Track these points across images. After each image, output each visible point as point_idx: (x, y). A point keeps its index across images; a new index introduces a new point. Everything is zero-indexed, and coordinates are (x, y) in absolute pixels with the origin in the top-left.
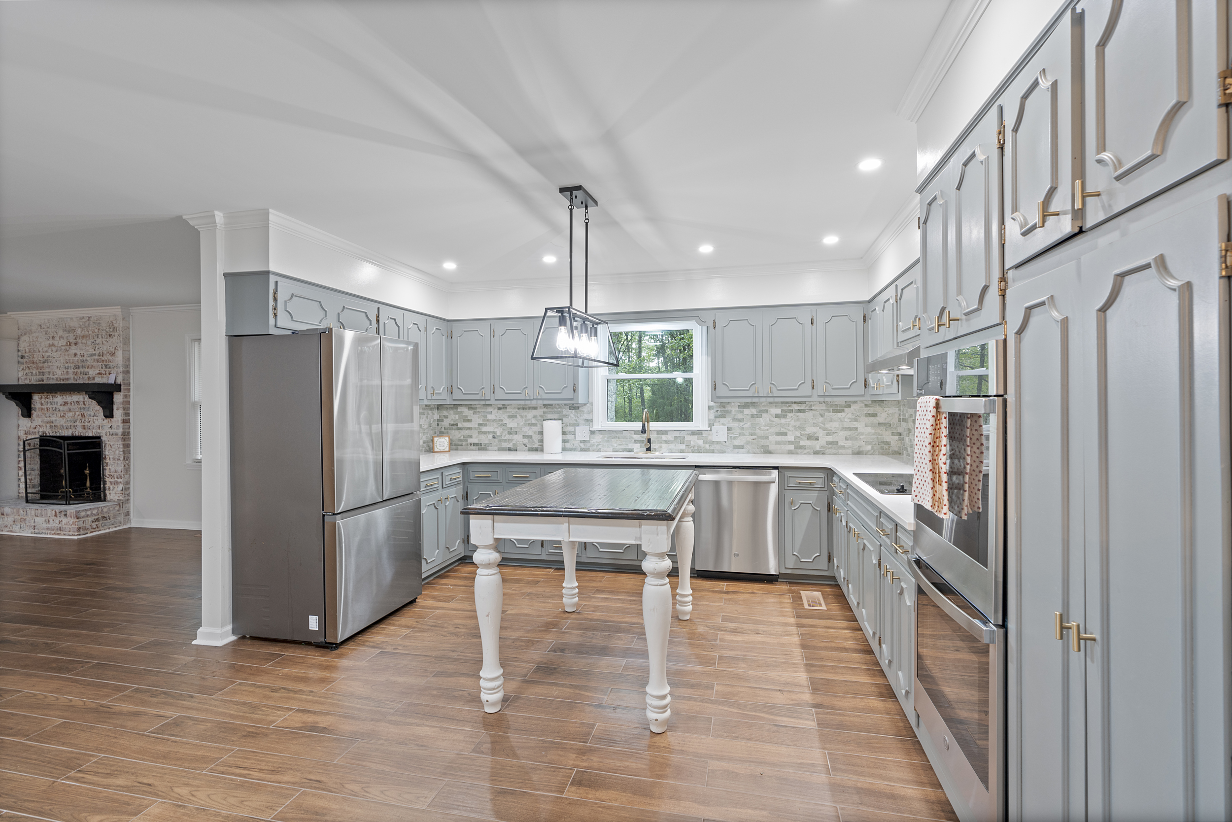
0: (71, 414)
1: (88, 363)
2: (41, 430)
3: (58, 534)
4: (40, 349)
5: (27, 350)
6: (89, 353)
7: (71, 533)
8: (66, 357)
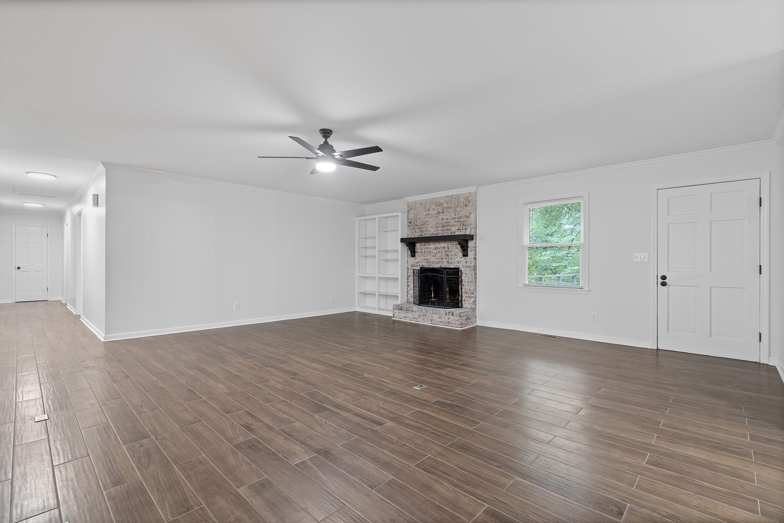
0: (439, 255)
1: (451, 224)
2: (421, 264)
3: (447, 326)
4: (421, 217)
5: (413, 219)
6: (451, 217)
7: (456, 326)
8: (437, 221)
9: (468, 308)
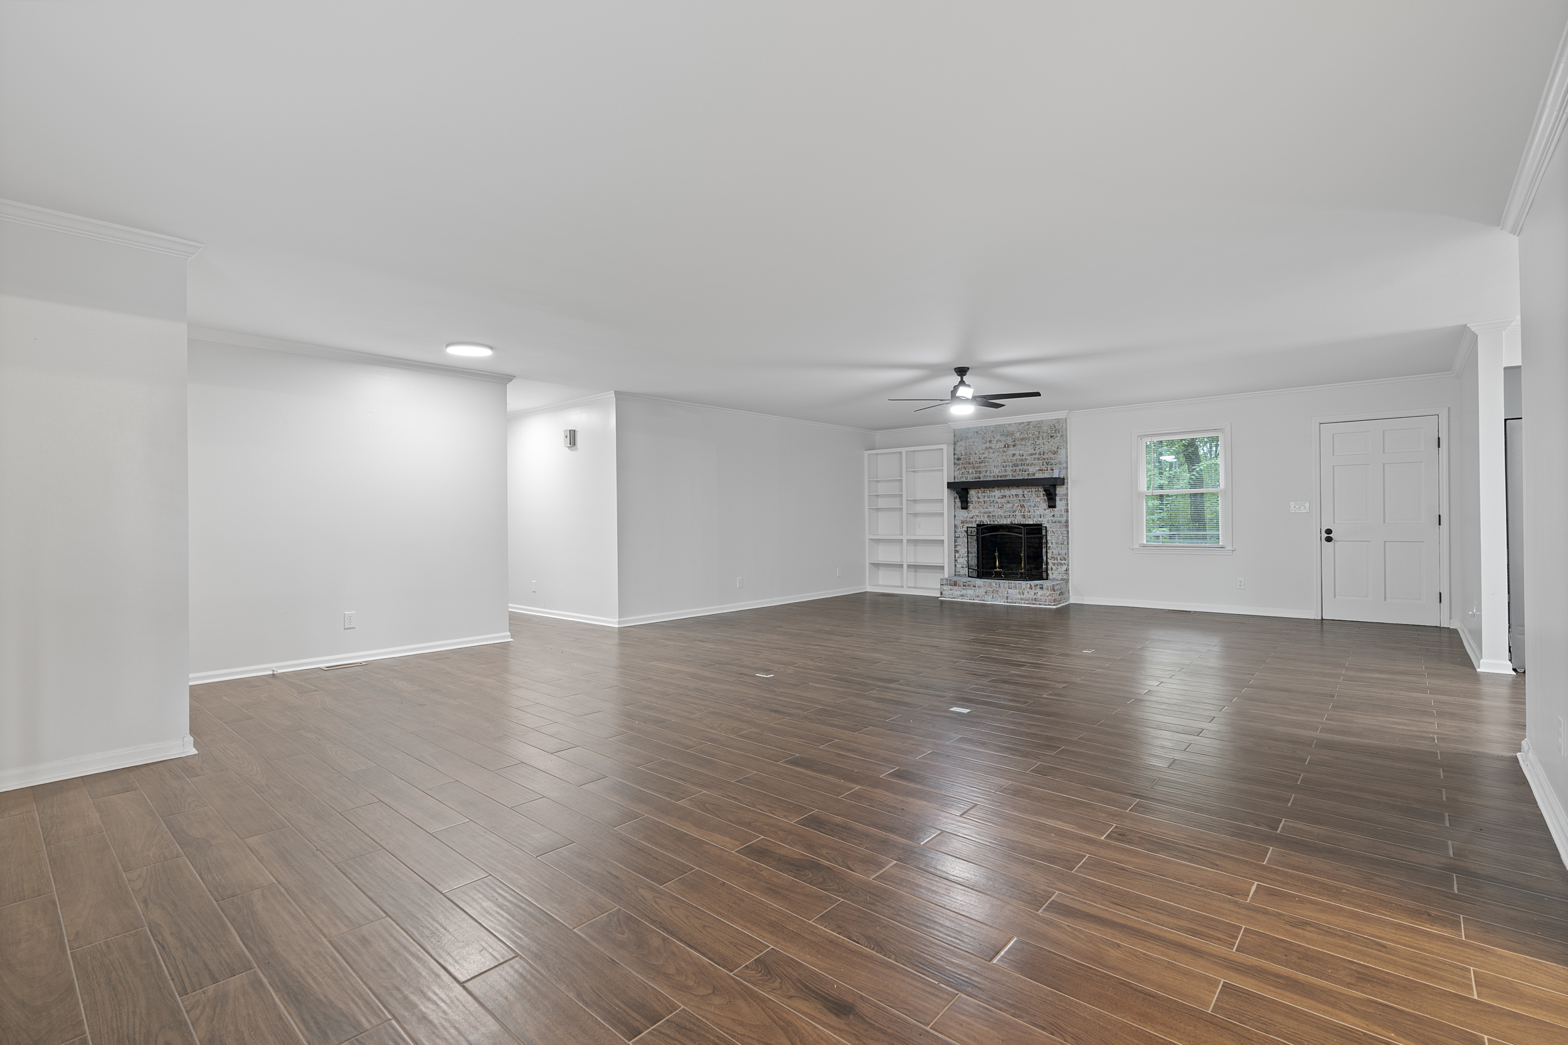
0: (1009, 505)
1: (1028, 462)
2: (978, 520)
3: (1033, 604)
4: (977, 452)
5: (963, 453)
6: (1028, 453)
7: (1047, 603)
8: (1004, 457)
9: (1057, 580)
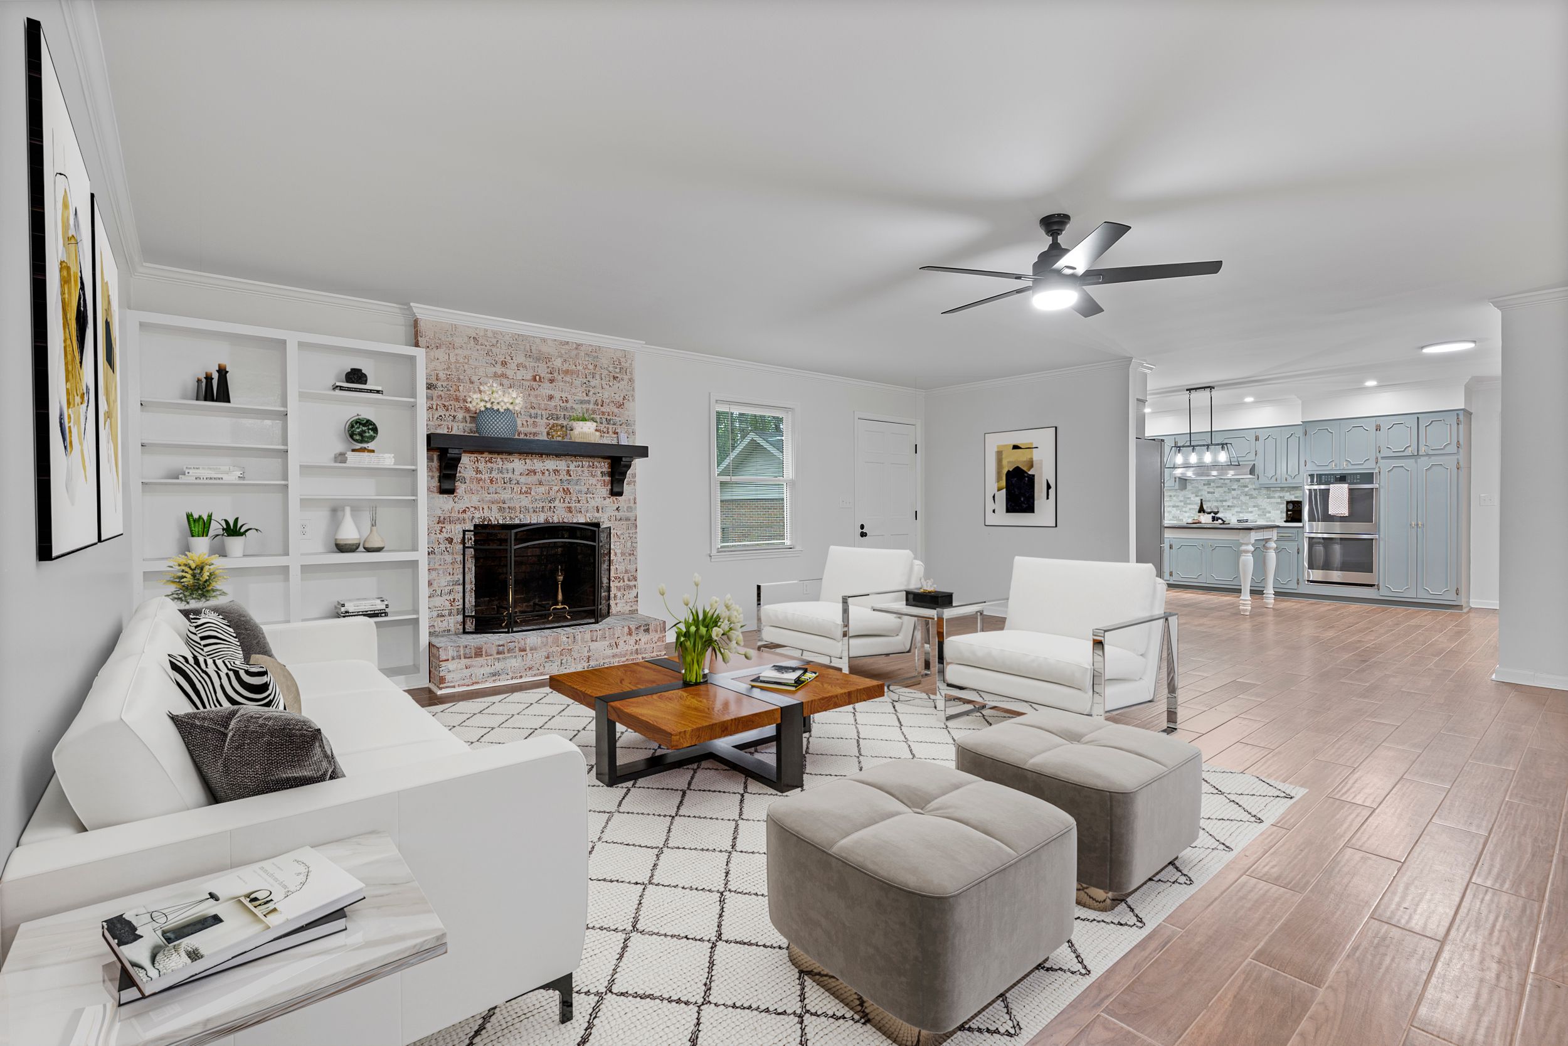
0: (542, 489)
1: (576, 414)
2: (477, 515)
4: (475, 378)
5: (442, 375)
6: (576, 398)
9: (622, 615)
